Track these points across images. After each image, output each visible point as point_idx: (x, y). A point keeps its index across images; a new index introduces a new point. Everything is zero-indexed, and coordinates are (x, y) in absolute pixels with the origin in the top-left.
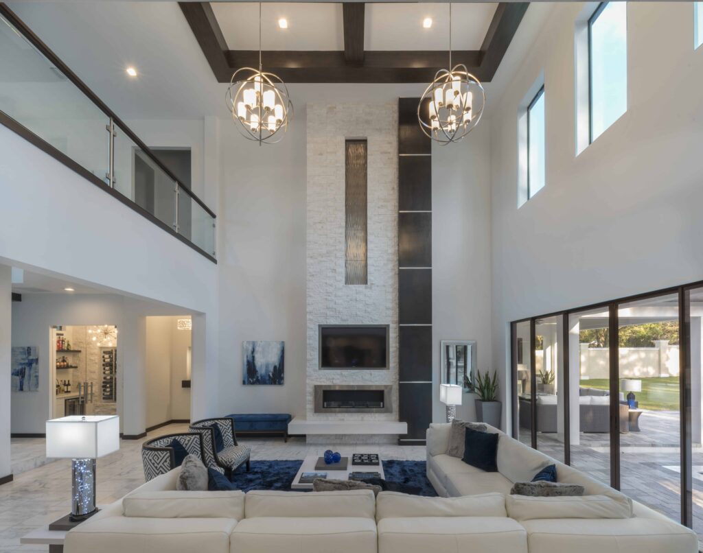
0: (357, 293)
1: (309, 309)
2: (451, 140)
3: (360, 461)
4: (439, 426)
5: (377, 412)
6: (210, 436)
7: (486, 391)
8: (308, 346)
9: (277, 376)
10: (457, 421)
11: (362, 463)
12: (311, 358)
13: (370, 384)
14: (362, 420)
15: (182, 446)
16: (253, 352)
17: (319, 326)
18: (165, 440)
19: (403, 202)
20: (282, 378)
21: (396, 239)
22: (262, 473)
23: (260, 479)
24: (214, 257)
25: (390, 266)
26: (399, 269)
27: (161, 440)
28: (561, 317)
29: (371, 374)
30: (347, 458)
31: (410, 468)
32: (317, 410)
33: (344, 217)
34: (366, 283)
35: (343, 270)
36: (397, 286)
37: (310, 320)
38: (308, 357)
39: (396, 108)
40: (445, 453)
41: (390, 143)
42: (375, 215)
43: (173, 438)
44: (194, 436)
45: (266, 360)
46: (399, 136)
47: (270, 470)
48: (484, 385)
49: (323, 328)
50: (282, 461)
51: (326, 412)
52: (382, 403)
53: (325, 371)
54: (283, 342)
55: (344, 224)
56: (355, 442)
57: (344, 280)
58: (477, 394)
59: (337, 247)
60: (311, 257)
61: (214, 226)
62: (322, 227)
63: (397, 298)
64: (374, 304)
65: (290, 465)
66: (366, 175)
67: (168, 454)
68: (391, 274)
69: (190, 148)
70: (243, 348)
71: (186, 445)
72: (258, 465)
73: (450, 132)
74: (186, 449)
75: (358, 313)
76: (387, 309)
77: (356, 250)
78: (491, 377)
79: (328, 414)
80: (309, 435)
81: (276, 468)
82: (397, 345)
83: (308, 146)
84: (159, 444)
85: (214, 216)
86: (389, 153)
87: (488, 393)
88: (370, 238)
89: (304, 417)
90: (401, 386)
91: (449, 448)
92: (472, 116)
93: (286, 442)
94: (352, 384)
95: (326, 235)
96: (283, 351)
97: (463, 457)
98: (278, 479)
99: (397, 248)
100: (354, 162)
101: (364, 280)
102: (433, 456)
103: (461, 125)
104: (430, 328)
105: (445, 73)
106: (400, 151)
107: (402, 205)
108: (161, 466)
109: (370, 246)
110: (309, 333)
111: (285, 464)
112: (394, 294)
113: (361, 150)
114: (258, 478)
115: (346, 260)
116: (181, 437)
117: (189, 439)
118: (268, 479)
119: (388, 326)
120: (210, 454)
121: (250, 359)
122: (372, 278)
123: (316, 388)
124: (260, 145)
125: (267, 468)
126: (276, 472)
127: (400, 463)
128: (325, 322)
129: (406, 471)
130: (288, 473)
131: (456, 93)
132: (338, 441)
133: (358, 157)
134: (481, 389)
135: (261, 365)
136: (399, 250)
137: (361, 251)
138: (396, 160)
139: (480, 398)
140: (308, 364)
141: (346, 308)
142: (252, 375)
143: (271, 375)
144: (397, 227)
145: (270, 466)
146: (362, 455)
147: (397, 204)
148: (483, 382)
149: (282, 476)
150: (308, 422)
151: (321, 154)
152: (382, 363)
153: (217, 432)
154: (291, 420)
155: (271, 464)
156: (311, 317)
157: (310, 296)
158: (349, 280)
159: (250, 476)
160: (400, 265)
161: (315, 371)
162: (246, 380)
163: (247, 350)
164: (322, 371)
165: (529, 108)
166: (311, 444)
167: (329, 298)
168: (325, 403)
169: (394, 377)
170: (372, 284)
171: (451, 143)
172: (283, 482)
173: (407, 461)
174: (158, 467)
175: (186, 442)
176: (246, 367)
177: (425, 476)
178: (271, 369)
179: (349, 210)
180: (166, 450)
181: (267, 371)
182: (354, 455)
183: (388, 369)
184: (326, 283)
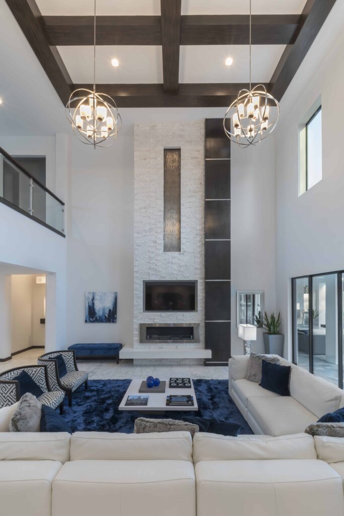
0: (173, 258)
1: (136, 269)
2: (251, 143)
3: (175, 384)
4: (239, 357)
5: (187, 342)
6: (54, 367)
7: (272, 327)
8: (135, 296)
9: (111, 317)
10: (254, 354)
11: (177, 386)
12: (137, 304)
13: (183, 322)
14: (177, 348)
15: (29, 376)
16: (93, 300)
17: (144, 281)
18: (15, 372)
19: (208, 193)
20: (116, 318)
21: (203, 219)
22: (97, 391)
23: (95, 396)
24: (63, 233)
25: (198, 238)
26: (205, 241)
27: (12, 372)
28: (336, 275)
29: (183, 316)
30: (165, 382)
31: (215, 386)
32: (142, 341)
33: (163, 204)
34: (180, 251)
35: (162, 242)
36: (203, 252)
37: (137, 277)
38: (135, 303)
39: (203, 125)
40: (245, 378)
41: (198, 151)
42: (186, 203)
43: (22, 369)
44: (40, 368)
45: (103, 305)
46: (205, 146)
47: (104, 388)
48: (270, 322)
49: (146, 283)
50: (114, 380)
51: (149, 342)
52: (192, 336)
53: (148, 313)
54: (116, 293)
55: (162, 209)
56: (171, 364)
57: (163, 248)
58: (265, 329)
59: (157, 226)
60: (138, 233)
61: (63, 211)
62: (146, 211)
63: (203, 261)
64: (186, 265)
65: (120, 384)
66: (179, 174)
67: (14, 386)
68: (199, 244)
69: (45, 156)
70: (86, 297)
71: (33, 375)
72: (95, 384)
73: (250, 138)
74: (33, 378)
75: (174, 272)
76: (196, 269)
77: (172, 227)
78: (276, 316)
79: (150, 344)
80: (136, 359)
81: (109, 386)
82: (204, 295)
83: (135, 153)
84: (10, 376)
85: (63, 204)
86: (198, 158)
87: (274, 328)
88: (183, 219)
89: (132, 346)
90: (206, 323)
91: (248, 374)
92: (268, 125)
93: (118, 363)
94: (169, 322)
95: (149, 217)
96: (116, 299)
97: (260, 382)
98: (110, 396)
99: (203, 226)
100: (171, 164)
101: (179, 249)
102: (235, 380)
103: (259, 132)
104: (229, 283)
105: (246, 92)
106: (206, 156)
107: (207, 195)
108: (8, 396)
109: (182, 224)
110: (136, 286)
111: (117, 383)
112: (201, 259)
113: (176, 157)
114: (94, 396)
115: (164, 235)
116: (29, 368)
117: (36, 370)
118: (102, 397)
119: (197, 281)
120: (53, 380)
121: (91, 304)
122: (184, 247)
123: (141, 325)
124: (95, 148)
125: (101, 386)
126: (109, 390)
127: (207, 382)
128: (148, 278)
129: (212, 389)
130: (118, 391)
131: (256, 107)
132: (158, 363)
133: (174, 161)
134: (268, 325)
135: (99, 309)
136: (205, 227)
137: (176, 228)
138: (203, 163)
139: (267, 332)
140: (135, 309)
141: (164, 269)
142: (92, 315)
143: (107, 316)
144: (204, 211)
145: (104, 385)
146: (177, 379)
147: (204, 195)
148: (270, 320)
149: (113, 393)
150: (135, 350)
151: (145, 159)
152: (192, 307)
153: (61, 362)
154: (122, 348)
155: (105, 383)
156: (138, 275)
157: (137, 260)
158: (167, 249)
159: (87, 394)
160: (206, 238)
161: (140, 313)
162: (88, 320)
163: (88, 298)
164: (146, 313)
165: (307, 124)
166: (137, 366)
167: (151, 261)
168: (148, 337)
169: (201, 317)
170: (184, 251)
171: (251, 145)
172: (113, 399)
173: (212, 380)
174: (6, 396)
175: (34, 372)
176: (87, 311)
177: (227, 393)
178: (107, 312)
179: (166, 199)
180: (12, 383)
181: (104, 313)
182: (171, 379)
183: (197, 311)
184: (149, 251)
